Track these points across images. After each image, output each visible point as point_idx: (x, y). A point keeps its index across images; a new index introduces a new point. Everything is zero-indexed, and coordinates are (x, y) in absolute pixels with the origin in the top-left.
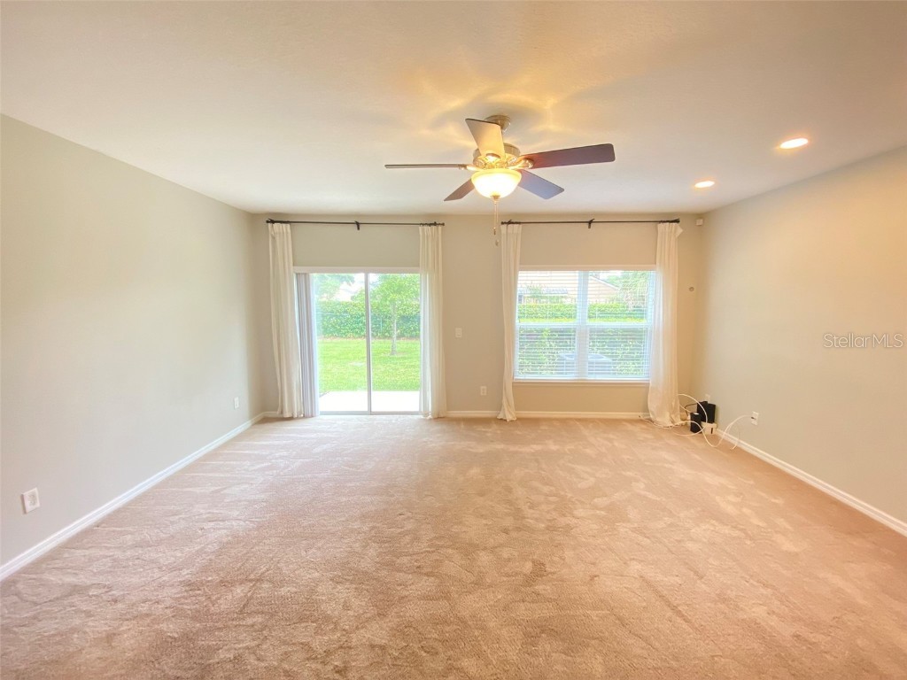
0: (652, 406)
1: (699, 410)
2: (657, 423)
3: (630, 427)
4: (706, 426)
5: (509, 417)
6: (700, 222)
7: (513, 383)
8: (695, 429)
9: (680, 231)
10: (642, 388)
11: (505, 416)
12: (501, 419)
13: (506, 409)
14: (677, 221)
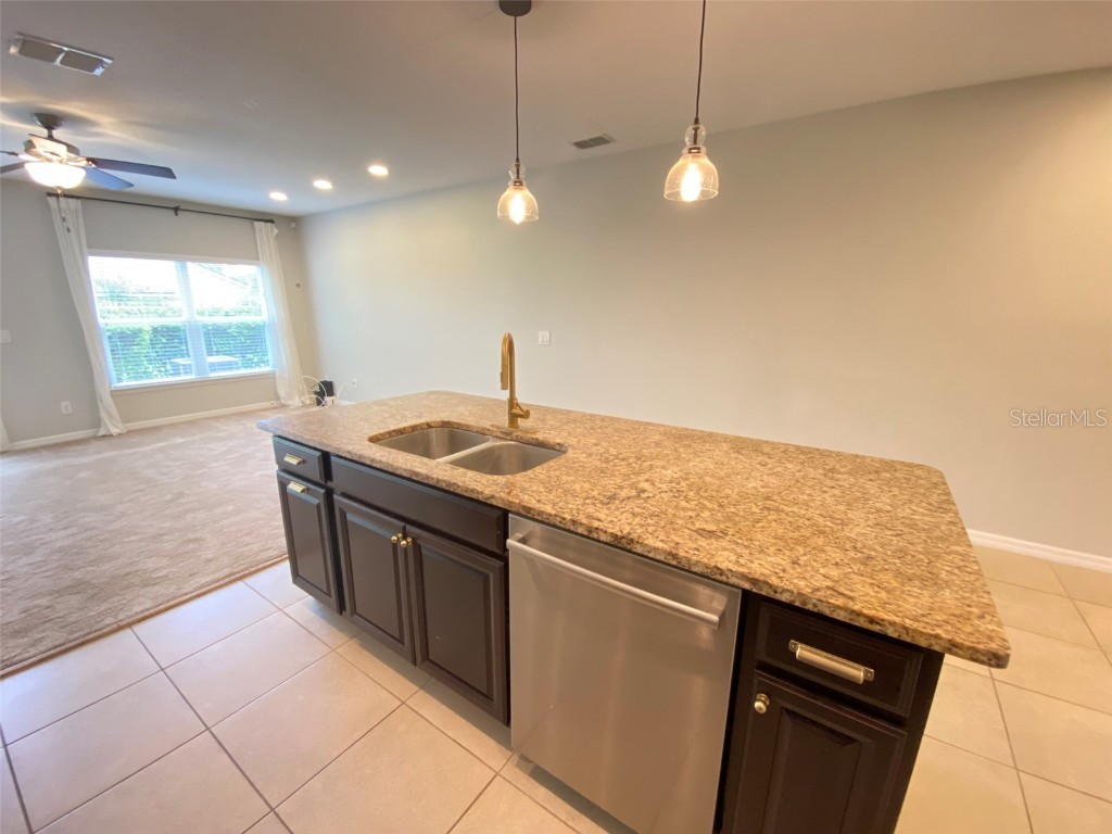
0: (282, 392)
1: (321, 388)
2: (290, 406)
3: (262, 413)
4: (328, 399)
5: (115, 431)
6: (293, 225)
7: (112, 392)
8: (319, 403)
9: (276, 231)
10: (269, 377)
11: (108, 430)
12: (104, 436)
13: (108, 422)
14: (271, 221)
